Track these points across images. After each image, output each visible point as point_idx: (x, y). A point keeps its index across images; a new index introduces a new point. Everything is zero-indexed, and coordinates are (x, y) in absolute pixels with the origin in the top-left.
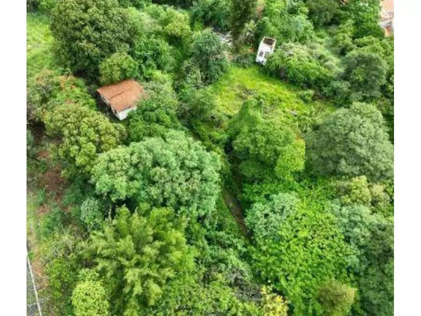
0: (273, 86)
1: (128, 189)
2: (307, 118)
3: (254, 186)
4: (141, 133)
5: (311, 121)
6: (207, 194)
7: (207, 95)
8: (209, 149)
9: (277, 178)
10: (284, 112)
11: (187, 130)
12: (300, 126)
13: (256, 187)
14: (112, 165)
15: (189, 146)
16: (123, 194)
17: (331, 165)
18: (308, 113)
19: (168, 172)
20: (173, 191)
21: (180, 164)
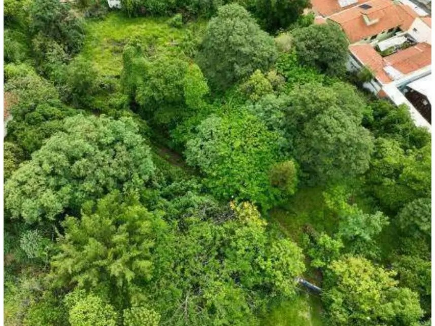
0: (141, 26)
1: (61, 199)
2: (188, 43)
3: (177, 129)
4: (36, 139)
5: (193, 44)
6: (140, 159)
7: (81, 66)
8: (116, 118)
9: (192, 110)
10: (165, 46)
11: (84, 111)
12: (186, 53)
13: (179, 128)
14: (27, 187)
15: (96, 126)
16: (59, 207)
17: (229, 75)
18: (187, 37)
19: (91, 160)
20: (107, 174)
21: (97, 147)
